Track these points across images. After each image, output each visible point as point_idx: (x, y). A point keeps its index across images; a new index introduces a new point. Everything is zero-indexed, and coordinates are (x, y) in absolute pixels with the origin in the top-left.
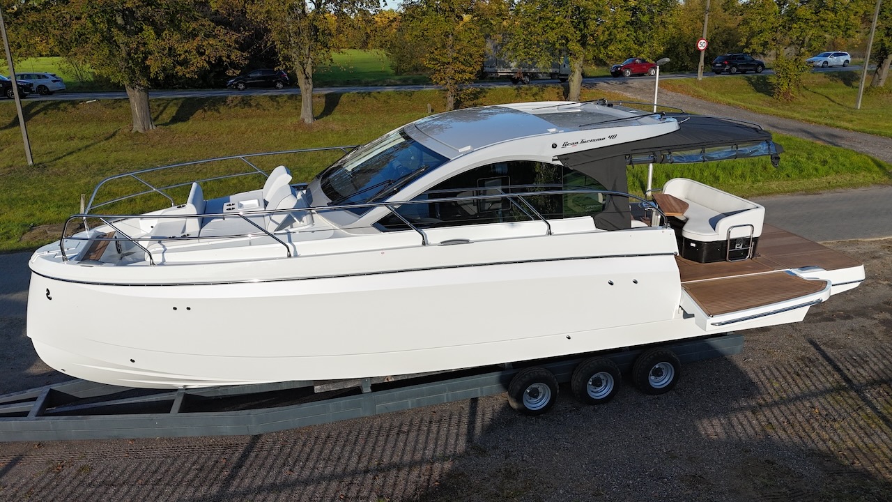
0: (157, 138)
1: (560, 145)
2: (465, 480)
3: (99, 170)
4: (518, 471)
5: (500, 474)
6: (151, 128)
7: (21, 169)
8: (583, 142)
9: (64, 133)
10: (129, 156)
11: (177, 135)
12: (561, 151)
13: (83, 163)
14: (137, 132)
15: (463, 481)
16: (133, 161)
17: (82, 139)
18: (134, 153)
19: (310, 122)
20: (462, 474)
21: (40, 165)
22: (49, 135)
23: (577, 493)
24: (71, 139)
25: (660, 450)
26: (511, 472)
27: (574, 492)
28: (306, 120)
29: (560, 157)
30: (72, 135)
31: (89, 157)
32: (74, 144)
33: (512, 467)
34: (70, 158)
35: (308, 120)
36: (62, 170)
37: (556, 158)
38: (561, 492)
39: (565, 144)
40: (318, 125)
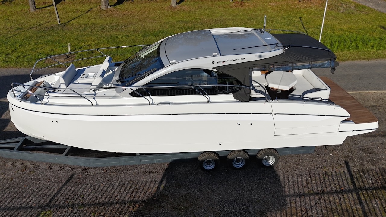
0: (110, 12)
1: (216, 62)
2: (167, 198)
3: (85, 28)
4: (190, 198)
5: (182, 198)
6: (108, 8)
7: (56, 26)
8: (228, 61)
9: (75, 9)
10: (97, 21)
11: (119, 11)
12: (216, 65)
13: (80, 24)
14: (103, 9)
15: (166, 199)
16: (98, 23)
17: (81, 12)
18: (100, 20)
20: (167, 196)
21: (63, 25)
22: (69, 10)
23: (209, 212)
24: (78, 11)
25: (254, 197)
26: (186, 197)
27: (208, 211)
28: (173, 5)
29: (216, 68)
30: (78, 10)
31: (82, 21)
32: (78, 14)
33: (188, 195)
34: (74, 21)
35: (174, 5)
36: (70, 27)
37: (214, 68)
38: (203, 210)
39: (219, 62)
40: (178, 7)
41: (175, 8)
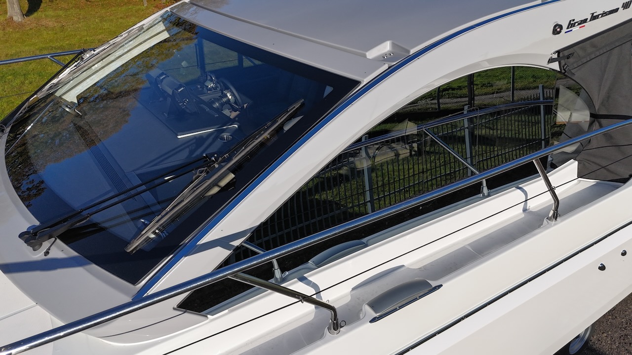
12: (566, 40)
19: (20, 20)
28: (15, 18)
29: (562, 55)
35: (18, 18)
37: (555, 56)
40: (29, 22)
41: (21, 25)
